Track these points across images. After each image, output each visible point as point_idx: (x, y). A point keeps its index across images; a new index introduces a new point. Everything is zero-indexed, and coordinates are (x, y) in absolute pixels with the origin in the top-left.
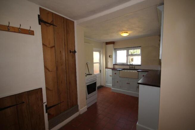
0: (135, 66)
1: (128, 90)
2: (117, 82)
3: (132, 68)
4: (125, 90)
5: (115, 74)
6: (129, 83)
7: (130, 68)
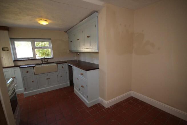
0: (48, 59)
1: (49, 86)
2: (33, 82)
3: (45, 61)
4: (45, 87)
5: (27, 72)
6: (49, 79)
7: (42, 62)
